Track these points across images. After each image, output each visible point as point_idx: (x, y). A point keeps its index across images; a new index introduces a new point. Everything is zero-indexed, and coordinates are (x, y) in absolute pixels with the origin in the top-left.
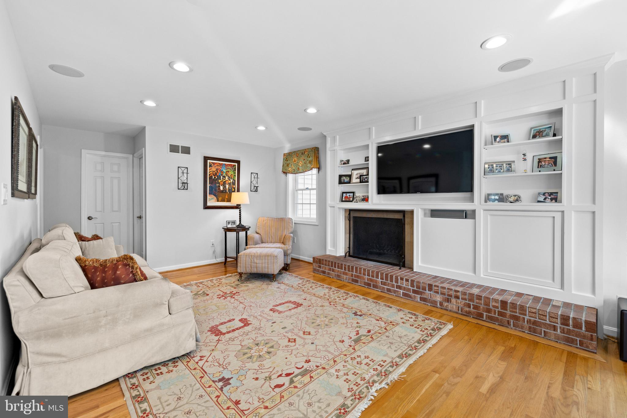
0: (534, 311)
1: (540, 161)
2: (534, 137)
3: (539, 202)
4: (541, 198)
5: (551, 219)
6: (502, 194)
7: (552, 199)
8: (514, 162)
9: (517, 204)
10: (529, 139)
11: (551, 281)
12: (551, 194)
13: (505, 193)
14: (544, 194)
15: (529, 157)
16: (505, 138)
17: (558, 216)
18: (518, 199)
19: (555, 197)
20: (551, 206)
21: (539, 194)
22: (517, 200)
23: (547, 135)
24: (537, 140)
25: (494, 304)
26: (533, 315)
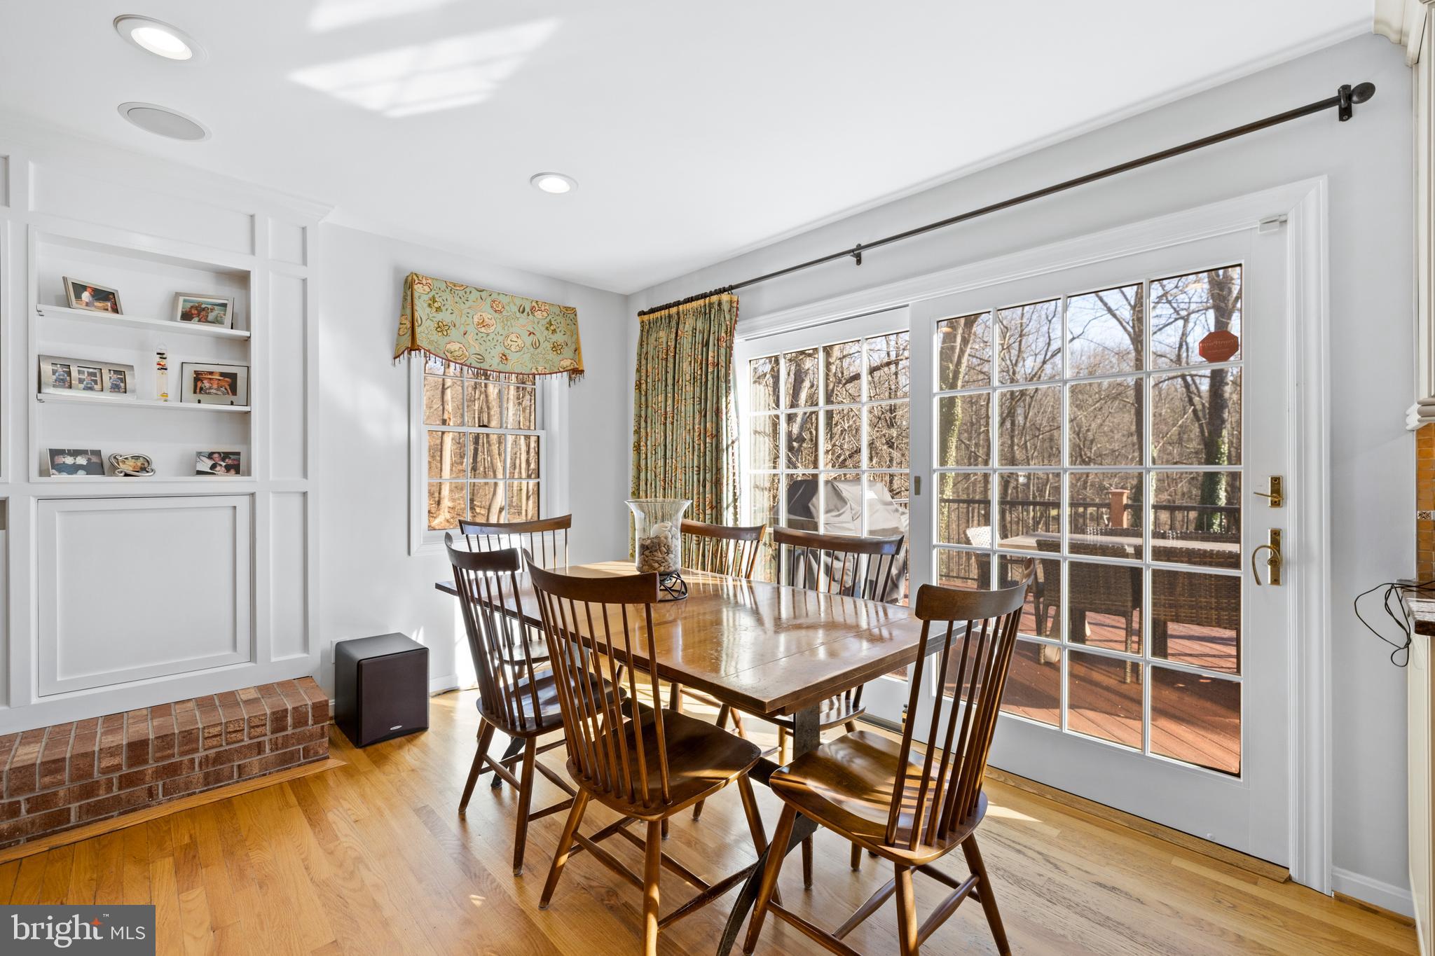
0: (215, 731)
1: (198, 377)
2: (186, 316)
3: (200, 473)
4: (205, 465)
5: (229, 512)
6: (97, 453)
7: (228, 468)
8: (131, 367)
9: (144, 477)
10: (172, 319)
11: (229, 652)
12: (225, 456)
13: (107, 450)
14: (210, 456)
15: (173, 363)
16: (106, 298)
17: (243, 504)
18: (144, 466)
19: (233, 463)
20: (225, 482)
21: (199, 454)
22: (143, 469)
23: (218, 321)
24: (194, 326)
25: (107, 762)
26: (214, 742)
